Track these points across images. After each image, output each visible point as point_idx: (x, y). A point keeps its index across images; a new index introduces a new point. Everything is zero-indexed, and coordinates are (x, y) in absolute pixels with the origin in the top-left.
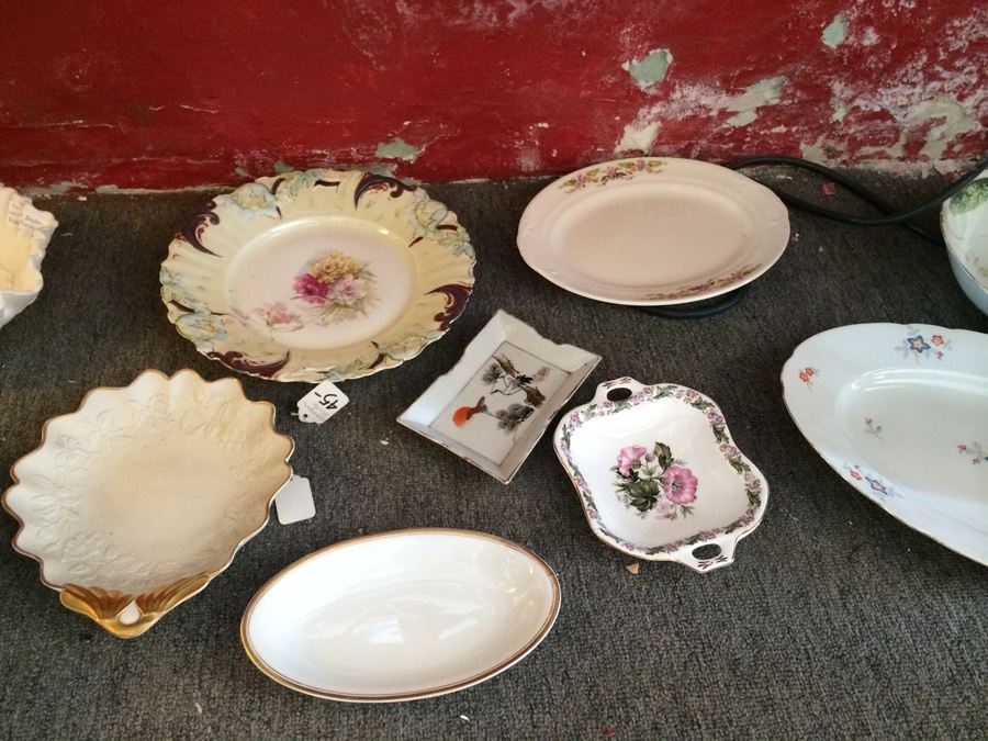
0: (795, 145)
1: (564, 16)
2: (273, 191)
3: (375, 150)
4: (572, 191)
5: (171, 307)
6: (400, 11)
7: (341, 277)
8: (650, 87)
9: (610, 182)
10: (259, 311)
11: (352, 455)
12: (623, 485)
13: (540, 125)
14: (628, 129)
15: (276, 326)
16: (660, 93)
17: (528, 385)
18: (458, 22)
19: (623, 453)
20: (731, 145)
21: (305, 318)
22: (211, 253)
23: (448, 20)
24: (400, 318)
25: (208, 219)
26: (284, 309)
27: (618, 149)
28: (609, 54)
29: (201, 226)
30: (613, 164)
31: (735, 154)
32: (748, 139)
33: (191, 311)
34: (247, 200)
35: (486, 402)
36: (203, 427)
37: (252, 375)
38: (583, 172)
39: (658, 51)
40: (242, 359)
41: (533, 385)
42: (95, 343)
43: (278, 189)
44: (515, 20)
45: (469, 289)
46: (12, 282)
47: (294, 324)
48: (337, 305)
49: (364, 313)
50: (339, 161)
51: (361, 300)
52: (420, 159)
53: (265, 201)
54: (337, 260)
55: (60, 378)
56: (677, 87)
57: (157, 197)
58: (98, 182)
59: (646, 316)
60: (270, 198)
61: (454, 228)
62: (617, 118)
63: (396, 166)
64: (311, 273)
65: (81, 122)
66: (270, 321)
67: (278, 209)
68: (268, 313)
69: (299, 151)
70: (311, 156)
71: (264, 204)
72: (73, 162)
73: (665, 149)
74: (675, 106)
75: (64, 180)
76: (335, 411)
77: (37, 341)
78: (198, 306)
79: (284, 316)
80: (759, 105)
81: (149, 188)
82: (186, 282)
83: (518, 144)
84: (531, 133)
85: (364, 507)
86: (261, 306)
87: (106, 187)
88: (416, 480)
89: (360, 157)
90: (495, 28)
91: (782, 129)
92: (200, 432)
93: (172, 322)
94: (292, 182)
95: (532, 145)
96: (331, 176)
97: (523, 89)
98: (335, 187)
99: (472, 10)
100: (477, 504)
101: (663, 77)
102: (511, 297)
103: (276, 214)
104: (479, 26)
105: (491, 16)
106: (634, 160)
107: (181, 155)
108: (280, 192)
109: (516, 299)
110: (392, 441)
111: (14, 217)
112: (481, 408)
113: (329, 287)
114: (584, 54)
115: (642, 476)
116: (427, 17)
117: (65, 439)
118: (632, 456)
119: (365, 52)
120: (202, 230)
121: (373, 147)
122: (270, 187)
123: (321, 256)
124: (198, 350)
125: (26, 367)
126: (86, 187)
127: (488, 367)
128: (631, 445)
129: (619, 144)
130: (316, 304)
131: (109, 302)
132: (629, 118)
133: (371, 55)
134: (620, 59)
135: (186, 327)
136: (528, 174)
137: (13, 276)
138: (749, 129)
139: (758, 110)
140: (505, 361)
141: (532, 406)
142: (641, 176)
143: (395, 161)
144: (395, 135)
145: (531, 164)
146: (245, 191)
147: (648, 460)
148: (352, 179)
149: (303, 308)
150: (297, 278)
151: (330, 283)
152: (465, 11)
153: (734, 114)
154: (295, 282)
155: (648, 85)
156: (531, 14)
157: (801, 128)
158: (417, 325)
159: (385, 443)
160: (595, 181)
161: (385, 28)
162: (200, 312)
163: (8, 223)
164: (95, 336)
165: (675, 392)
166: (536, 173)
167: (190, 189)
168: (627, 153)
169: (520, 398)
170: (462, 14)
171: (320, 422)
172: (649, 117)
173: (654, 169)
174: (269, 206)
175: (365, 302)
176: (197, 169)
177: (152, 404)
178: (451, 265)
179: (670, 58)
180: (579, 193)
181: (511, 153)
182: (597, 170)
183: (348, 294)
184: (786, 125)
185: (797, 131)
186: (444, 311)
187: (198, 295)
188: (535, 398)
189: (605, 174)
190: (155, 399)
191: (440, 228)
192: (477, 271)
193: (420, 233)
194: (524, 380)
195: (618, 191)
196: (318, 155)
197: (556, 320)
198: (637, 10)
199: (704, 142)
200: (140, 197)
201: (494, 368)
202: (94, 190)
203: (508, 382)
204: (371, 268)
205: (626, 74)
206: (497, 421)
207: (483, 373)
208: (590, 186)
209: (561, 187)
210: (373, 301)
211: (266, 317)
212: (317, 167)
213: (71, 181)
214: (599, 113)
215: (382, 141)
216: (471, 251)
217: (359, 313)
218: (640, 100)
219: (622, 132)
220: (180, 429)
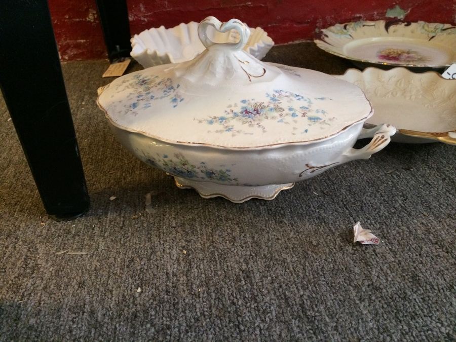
2: (345, 29)
7: (400, 55)
25: (324, 35)
29: (322, 37)
34: (336, 31)
48: (409, 61)
51: (420, 59)
52: (406, 17)
53: (343, 32)
54: (392, 50)
61: (454, 28)
64: (384, 55)
67: (350, 35)
69: (349, 15)
70: (356, 17)
89: (378, 18)
92: (390, 95)
94: (352, 26)
96: (370, 23)
98: (373, 27)
107: (292, 22)
108: (348, 29)
121: (385, 11)
122: (343, 27)
123: (381, 50)
143: (394, 19)
144: (396, 4)
148: (382, 24)
150: (377, 56)
151: (396, 57)
167: (291, 43)
174: (346, 34)
175: (424, 58)
176: (297, 30)
183: (411, 58)
190: (357, 82)
191: (444, 30)
193: (432, 35)
204: (413, 50)
210: (428, 57)
215: (389, 7)
220: (376, 95)
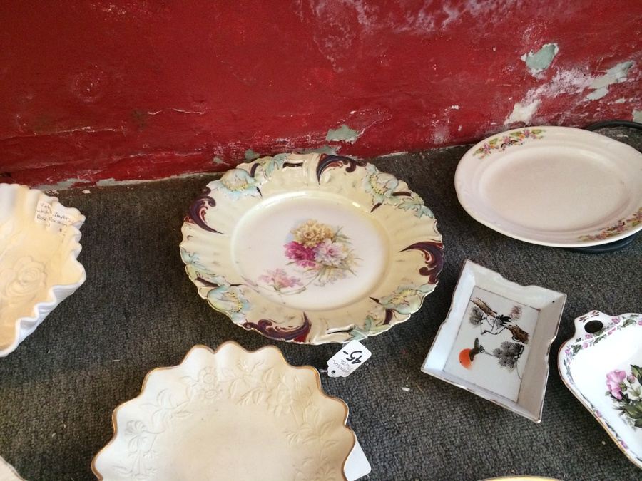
0: (629, 112)
1: (485, 21)
2: (252, 175)
3: (326, 135)
4: (483, 157)
5: (198, 284)
6: (360, 22)
7: (321, 242)
8: (539, 73)
9: (508, 148)
10: (265, 278)
11: (383, 404)
12: (621, 409)
13: (453, 107)
14: (517, 107)
15: (283, 290)
16: (545, 78)
17: (510, 323)
18: (404, 29)
19: (609, 378)
20: (587, 114)
21: (305, 281)
22: (215, 231)
23: (396, 27)
24: (384, 274)
25: (207, 202)
26: (285, 274)
27: (507, 122)
28: (512, 49)
29: (202, 209)
30: (507, 134)
31: (588, 120)
32: (599, 109)
33: (215, 285)
34: (234, 183)
35: (481, 343)
36: (251, 394)
37: (288, 341)
38: (487, 141)
39: (550, 44)
40: (273, 326)
41: (513, 323)
42: (128, 320)
43: (256, 172)
44: (447, 25)
45: (440, 245)
46: (44, 272)
47: (296, 287)
48: (326, 266)
49: (351, 271)
50: (296, 146)
51: (344, 261)
52: (359, 140)
53: (247, 183)
54: (314, 227)
55: (103, 357)
56: (558, 72)
57: (149, 185)
58: (98, 178)
59: (571, 254)
60: (250, 180)
61: (409, 194)
62: (510, 99)
63: (340, 147)
64: (297, 241)
65: (89, 128)
66: (277, 286)
67: (258, 189)
68: (273, 279)
69: (266, 140)
70: (275, 144)
71: (246, 186)
72: (79, 162)
73: (540, 120)
74: (554, 87)
75: (69, 177)
76: (359, 364)
77: (74, 324)
78: (218, 280)
79: (286, 280)
80: (611, 83)
81: (141, 178)
82: (204, 259)
83: (434, 123)
84: (445, 115)
85: (410, 455)
86: (266, 274)
87: (106, 180)
88: (445, 423)
89: (314, 142)
90: (431, 32)
91: (623, 100)
92: (249, 398)
93: (204, 298)
94: (266, 166)
95: (444, 123)
96: (295, 158)
97: (444, 80)
98: (300, 167)
99: (417, 18)
100: (506, 440)
101: (549, 65)
102: (460, 246)
103: (257, 193)
104: (420, 32)
105: (430, 23)
106: (521, 130)
107: (171, 150)
108: (258, 175)
109: (465, 248)
110: (411, 387)
111: (42, 215)
112: (478, 349)
113: (314, 251)
114: (494, 50)
115: (632, 397)
116: (381, 26)
117: (133, 424)
118: (616, 380)
119: (328, 57)
120: (204, 213)
121: (324, 133)
122: (249, 171)
123: (300, 225)
124: (234, 322)
125: (69, 350)
126: (89, 182)
127: (470, 311)
128: (613, 370)
129: (508, 118)
130: (308, 267)
131: (131, 281)
132: (519, 99)
133: (332, 60)
134: (520, 52)
135: (217, 301)
136: (438, 146)
137: (45, 267)
138: (601, 102)
139: (609, 87)
140: (481, 303)
141: (521, 343)
142: (528, 141)
143: (340, 142)
144: (342, 123)
145: (442, 138)
146: (230, 176)
147: (630, 382)
148: (312, 160)
149: (299, 271)
150: (286, 246)
151: (313, 248)
152: (411, 20)
153: (593, 90)
154: (286, 249)
155: (538, 71)
156: (461, 20)
157: (636, 99)
158: (404, 279)
159: (407, 390)
160: (497, 148)
161: (347, 37)
162: (222, 285)
163: (37, 220)
164: (126, 314)
165: (637, 320)
166: (445, 144)
167: (175, 177)
168: (512, 125)
169: (507, 336)
170: (408, 22)
171: (345, 375)
172: (534, 96)
173: (537, 135)
174: (250, 188)
175: (349, 261)
176: (183, 161)
177: (201, 377)
178: (416, 225)
179: (557, 50)
180: (488, 158)
181: (428, 130)
182: (496, 140)
183: (332, 256)
184: (626, 98)
185: (632, 101)
186: (426, 266)
187: (214, 269)
188: (520, 335)
189: (503, 142)
190: (204, 372)
191: (395, 194)
192: (440, 229)
193: (378, 200)
194: (503, 320)
195: (515, 154)
196: (281, 143)
197: (503, 263)
198: (539, 14)
199: (568, 113)
200: (135, 186)
201: (476, 311)
202: (95, 183)
203: (491, 322)
204: (343, 232)
205: (524, 64)
206: (496, 360)
207: (468, 317)
208: (495, 153)
209: (474, 155)
210: (355, 260)
211: (272, 283)
212: (282, 153)
213: (77, 178)
214: (498, 95)
215: (331, 128)
216: (429, 212)
217: (347, 272)
218: (530, 83)
219: (512, 108)
220: (229, 397)
